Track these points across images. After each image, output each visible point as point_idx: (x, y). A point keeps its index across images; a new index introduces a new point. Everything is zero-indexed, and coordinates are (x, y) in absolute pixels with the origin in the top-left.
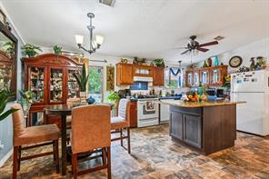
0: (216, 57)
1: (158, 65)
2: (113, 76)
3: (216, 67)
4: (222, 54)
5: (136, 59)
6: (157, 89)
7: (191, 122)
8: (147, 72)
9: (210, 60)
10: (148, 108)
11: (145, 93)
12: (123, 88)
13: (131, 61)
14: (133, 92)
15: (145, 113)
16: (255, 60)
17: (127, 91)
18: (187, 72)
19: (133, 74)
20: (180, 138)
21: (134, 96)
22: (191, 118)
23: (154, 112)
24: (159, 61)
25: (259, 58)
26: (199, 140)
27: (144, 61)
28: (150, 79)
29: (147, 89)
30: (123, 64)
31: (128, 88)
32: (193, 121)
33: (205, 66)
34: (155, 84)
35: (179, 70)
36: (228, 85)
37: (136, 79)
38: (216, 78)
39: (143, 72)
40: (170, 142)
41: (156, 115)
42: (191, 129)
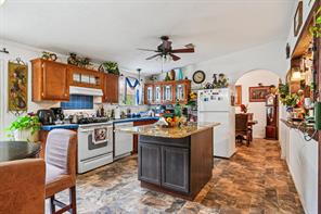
0: (180, 69)
1: (110, 72)
2: (25, 83)
3: (180, 82)
4: (186, 66)
5: (73, 56)
6: (108, 107)
7: (173, 158)
8: (93, 81)
9: (173, 72)
10: (97, 138)
11: (89, 113)
12: (48, 106)
13: (63, 59)
14: (67, 113)
15: (92, 146)
16: (217, 76)
17: (57, 111)
18: (146, 85)
19: (69, 82)
20: (157, 181)
21: (71, 119)
22: (173, 151)
23: (105, 144)
24: (111, 64)
25: (221, 75)
26: (186, 182)
27: (87, 61)
28: (99, 92)
29: (92, 108)
30: (48, 62)
31: (58, 105)
32: (177, 155)
33: (168, 78)
34: (105, 100)
35: (137, 82)
36: (192, 103)
37: (73, 90)
38: (180, 95)
39: (85, 79)
40: (139, 191)
41: (109, 148)
42: (173, 167)
